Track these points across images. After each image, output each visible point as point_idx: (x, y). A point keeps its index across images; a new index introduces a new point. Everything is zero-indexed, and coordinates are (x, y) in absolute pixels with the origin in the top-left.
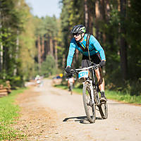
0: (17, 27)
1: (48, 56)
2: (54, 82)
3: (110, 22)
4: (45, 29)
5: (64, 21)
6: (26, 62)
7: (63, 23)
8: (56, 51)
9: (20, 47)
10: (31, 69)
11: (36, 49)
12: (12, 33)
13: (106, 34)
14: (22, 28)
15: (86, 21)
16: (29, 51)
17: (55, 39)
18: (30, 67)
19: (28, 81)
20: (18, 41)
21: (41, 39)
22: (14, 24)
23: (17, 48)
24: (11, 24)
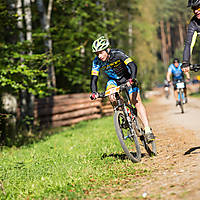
0: (129, 9)
1: (177, 51)
6: (145, 61)
9: (134, 39)
10: (153, 71)
11: (158, 41)
12: (121, 18)
14: (137, 9)
16: (148, 44)
18: (151, 68)
19: (149, 89)
20: (130, 31)
21: (165, 24)
22: (123, 4)
23: (130, 41)
24: (118, 5)
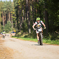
2: (11, 35)
3: (39, 3)
4: (6, 7)
7: (15, 4)
8: (12, 19)
13: (37, 9)
15: (27, 3)
17: (11, 12)
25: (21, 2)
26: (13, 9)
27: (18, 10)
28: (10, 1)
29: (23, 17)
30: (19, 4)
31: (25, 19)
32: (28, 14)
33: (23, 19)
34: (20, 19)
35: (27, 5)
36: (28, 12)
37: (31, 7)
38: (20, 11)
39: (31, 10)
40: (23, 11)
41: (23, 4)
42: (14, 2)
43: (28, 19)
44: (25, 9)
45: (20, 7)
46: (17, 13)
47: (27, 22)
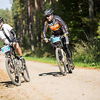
5: (14, 11)
25: (21, 10)
26: (10, 19)
27: (17, 20)
28: (7, 9)
29: (24, 31)
30: (19, 13)
31: (27, 32)
32: (30, 26)
33: (24, 32)
34: (19, 32)
35: (29, 14)
36: (31, 24)
37: (34, 17)
38: (20, 22)
39: (35, 20)
40: (24, 21)
41: (24, 13)
42: (13, 10)
43: (30, 32)
44: (26, 19)
45: (20, 17)
46: (16, 24)
47: (29, 36)
